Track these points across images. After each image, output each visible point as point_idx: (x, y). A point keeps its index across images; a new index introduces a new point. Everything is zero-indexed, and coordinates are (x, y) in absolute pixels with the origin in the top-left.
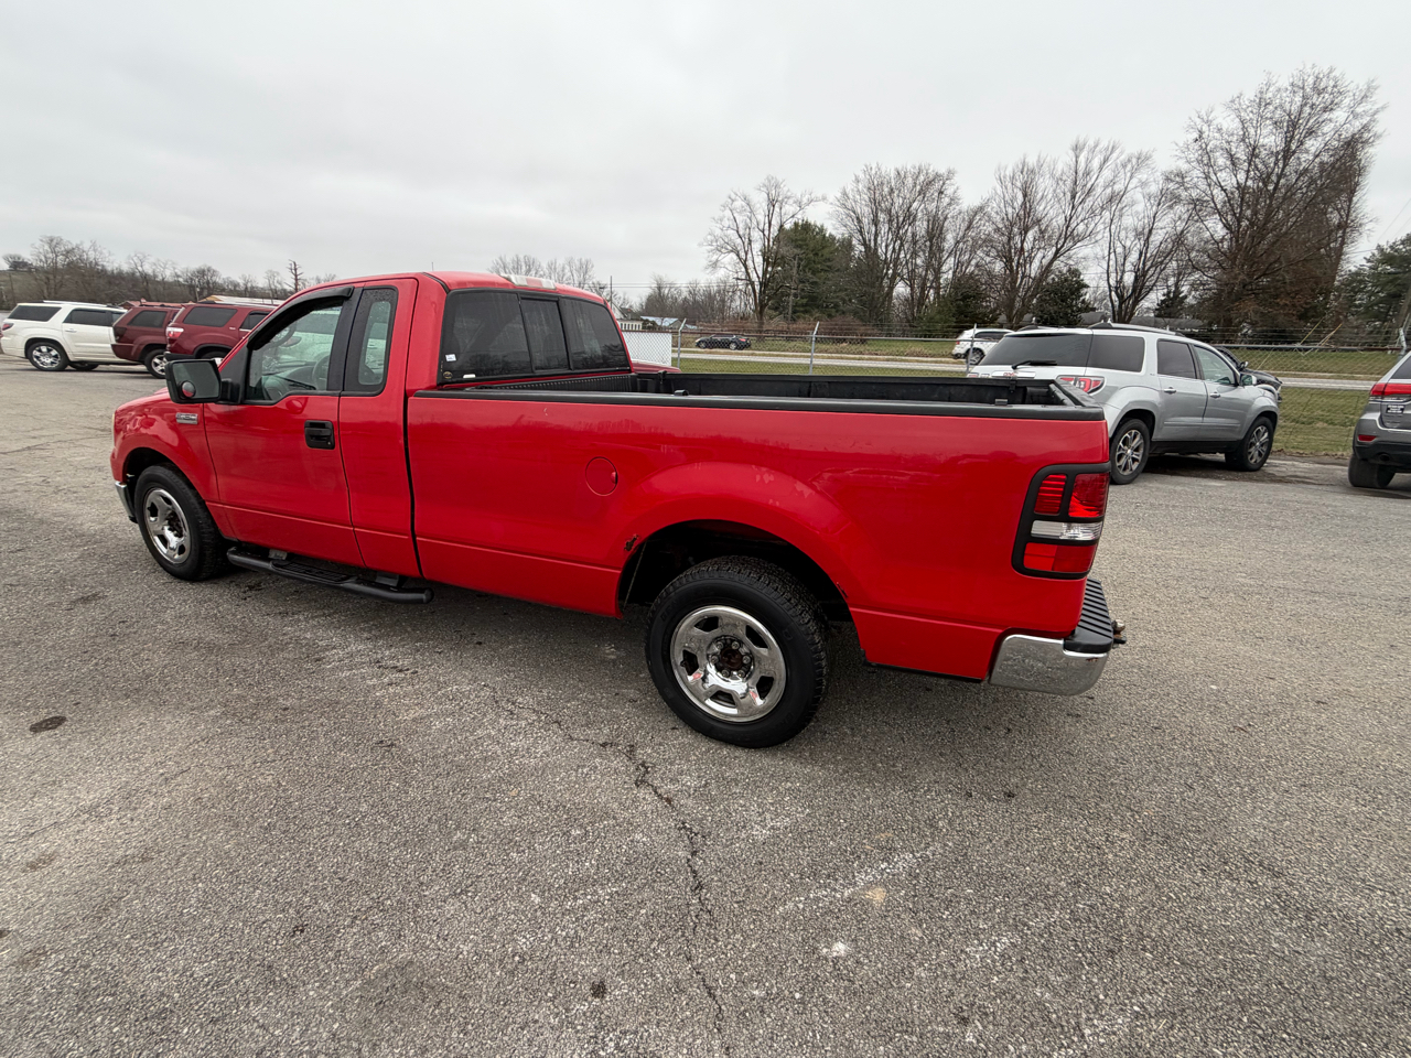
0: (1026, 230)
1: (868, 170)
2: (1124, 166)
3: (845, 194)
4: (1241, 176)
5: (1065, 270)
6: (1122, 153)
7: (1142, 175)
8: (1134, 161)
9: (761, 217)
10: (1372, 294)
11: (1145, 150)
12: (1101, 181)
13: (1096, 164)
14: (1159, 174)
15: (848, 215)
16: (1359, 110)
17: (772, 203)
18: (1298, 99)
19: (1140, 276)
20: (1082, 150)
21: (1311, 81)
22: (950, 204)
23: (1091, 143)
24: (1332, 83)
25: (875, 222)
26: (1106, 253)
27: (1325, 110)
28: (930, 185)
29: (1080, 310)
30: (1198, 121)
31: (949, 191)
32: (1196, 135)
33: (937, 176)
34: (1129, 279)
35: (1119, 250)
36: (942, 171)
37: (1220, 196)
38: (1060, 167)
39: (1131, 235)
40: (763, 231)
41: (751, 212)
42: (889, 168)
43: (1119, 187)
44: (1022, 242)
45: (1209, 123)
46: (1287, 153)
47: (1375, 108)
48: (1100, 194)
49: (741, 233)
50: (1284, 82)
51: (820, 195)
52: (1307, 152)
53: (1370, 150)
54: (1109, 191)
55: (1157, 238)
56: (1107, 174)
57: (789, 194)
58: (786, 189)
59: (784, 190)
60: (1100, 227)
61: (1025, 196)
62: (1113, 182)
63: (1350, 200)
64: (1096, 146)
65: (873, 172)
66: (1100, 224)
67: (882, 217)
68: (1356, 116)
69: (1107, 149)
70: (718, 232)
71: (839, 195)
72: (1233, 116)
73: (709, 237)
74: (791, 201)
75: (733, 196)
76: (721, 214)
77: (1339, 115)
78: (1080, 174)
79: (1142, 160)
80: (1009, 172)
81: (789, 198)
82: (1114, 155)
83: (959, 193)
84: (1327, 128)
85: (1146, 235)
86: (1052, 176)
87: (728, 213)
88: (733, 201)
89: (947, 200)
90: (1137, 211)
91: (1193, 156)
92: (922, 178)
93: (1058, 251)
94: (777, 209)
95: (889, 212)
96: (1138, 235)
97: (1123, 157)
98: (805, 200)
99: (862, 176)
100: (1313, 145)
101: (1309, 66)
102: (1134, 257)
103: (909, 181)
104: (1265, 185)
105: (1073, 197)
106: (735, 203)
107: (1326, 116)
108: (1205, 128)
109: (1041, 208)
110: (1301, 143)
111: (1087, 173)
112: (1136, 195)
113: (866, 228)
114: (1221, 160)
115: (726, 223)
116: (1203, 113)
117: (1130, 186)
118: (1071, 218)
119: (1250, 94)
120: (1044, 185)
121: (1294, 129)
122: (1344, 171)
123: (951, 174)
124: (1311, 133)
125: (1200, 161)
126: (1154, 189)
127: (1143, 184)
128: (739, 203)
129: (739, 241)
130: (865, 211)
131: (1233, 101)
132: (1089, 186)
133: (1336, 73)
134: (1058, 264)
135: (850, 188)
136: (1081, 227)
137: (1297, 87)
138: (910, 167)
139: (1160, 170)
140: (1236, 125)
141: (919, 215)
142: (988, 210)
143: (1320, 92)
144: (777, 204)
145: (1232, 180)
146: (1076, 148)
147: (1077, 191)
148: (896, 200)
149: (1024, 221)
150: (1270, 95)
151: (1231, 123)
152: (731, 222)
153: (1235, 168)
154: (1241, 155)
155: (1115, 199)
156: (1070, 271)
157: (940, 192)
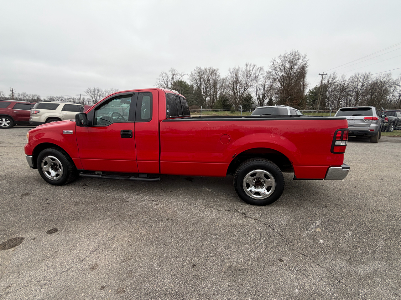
0: (237, 84)
1: (197, 68)
2: (257, 70)
3: (192, 73)
4: (283, 73)
5: (247, 94)
6: (257, 67)
7: (262, 72)
8: (259, 69)
9: (170, 78)
10: (309, 100)
11: (262, 66)
12: (253, 73)
13: (251, 69)
14: (265, 72)
15: (193, 79)
16: (304, 60)
17: (173, 75)
18: (292, 57)
19: (264, 95)
20: (248, 65)
21: (294, 53)
22: (218, 77)
23: (250, 64)
24: (298, 54)
25: (200, 81)
26: (256, 90)
27: (298, 59)
28: (213, 72)
29: (252, 104)
30: (273, 60)
31: (218, 74)
32: (273, 64)
33: (215, 70)
34: (261, 96)
35: (258, 89)
36: (215, 69)
37: (279, 78)
38: (243, 69)
39: (261, 86)
40: (171, 82)
41: (168, 77)
42: (203, 68)
43: (257, 75)
44: (237, 87)
45: (275, 61)
46: (291, 69)
47: (307, 60)
48: (253, 76)
49: (165, 83)
50: (289, 53)
51: (186, 74)
52: (295, 68)
53: (307, 69)
54: (255, 75)
55: (266, 87)
56: (254, 71)
58: (177, 71)
59: (176, 72)
60: (254, 84)
61: (236, 76)
62: (255, 74)
63: (304, 79)
65: (199, 68)
66: (254, 83)
67: (202, 80)
68: (303, 61)
69: (253, 66)
70: (159, 82)
71: (190, 74)
72: (280, 60)
73: (156, 84)
74: (178, 75)
75: (163, 73)
76: (159, 77)
77: (300, 61)
78: (248, 71)
79: (261, 69)
80: (232, 70)
81: (178, 74)
82: (255, 67)
83: (220, 74)
84: (298, 64)
85: (264, 86)
86: (242, 71)
87: (161, 77)
89: (217, 76)
90: (261, 81)
91: (273, 68)
92: (211, 70)
93: (245, 89)
94: (175, 77)
95: (203, 79)
96: (262, 86)
97: (257, 68)
98: (182, 75)
99: (196, 69)
100: (296, 67)
101: (293, 50)
102: (262, 91)
103: (208, 71)
104: (288, 75)
105: (247, 76)
106: (163, 75)
107: (298, 61)
108: (274, 62)
109: (240, 79)
110: (294, 66)
111: (250, 71)
112: (260, 77)
113: (198, 82)
114: (278, 70)
115: (161, 80)
116: (274, 59)
117: (259, 75)
118: (247, 81)
119: (283, 55)
120: (240, 74)
121: (292, 63)
122: (302, 73)
123: (218, 70)
124: (295, 64)
125: (274, 69)
126: (264, 75)
127: (262, 74)
128: (164, 75)
129: (165, 85)
130: (198, 78)
131: (279, 56)
132: (250, 74)
133: (298, 52)
134: (245, 92)
135: (193, 72)
136: (250, 84)
137: (291, 54)
138: (208, 67)
139: (266, 71)
140: (281, 62)
141: (211, 80)
142: (228, 79)
143: (296, 56)
144: (175, 76)
145: (281, 74)
146: (246, 65)
147: (248, 75)
148: (205, 76)
149: (236, 82)
150: (286, 56)
151: (279, 61)
152: (162, 80)
153: (281, 71)
154: (282, 68)
155: (256, 77)
156: (248, 94)
157: (216, 74)
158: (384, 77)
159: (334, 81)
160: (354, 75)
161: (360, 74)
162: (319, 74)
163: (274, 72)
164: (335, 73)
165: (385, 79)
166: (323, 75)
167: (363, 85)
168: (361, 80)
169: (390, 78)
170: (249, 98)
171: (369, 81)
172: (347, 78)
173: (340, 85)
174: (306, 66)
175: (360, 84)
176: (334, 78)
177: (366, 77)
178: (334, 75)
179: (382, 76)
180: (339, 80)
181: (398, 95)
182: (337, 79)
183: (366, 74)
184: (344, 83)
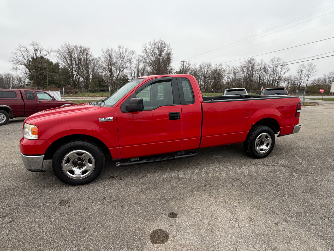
0: (111, 65)
1: (66, 44)
2: (130, 53)
6: (129, 50)
7: (134, 55)
8: (132, 52)
12: (126, 56)
13: (124, 51)
16: (169, 48)
18: (159, 44)
21: (161, 42)
22: (90, 57)
23: (122, 47)
27: (164, 47)
28: (85, 51)
30: (144, 46)
31: (90, 53)
32: (144, 49)
35: (133, 71)
36: (87, 47)
37: (151, 62)
38: (117, 51)
39: (135, 68)
41: (28, 52)
42: (72, 45)
43: (130, 57)
46: (160, 55)
47: (171, 48)
48: (126, 59)
49: (26, 59)
53: (172, 56)
54: (128, 58)
55: (140, 69)
56: (127, 54)
57: (42, 48)
61: (110, 57)
62: (128, 56)
64: (123, 48)
66: (128, 65)
68: (169, 49)
69: (126, 48)
70: (15, 58)
72: (150, 46)
76: (16, 52)
77: (166, 49)
78: (121, 53)
79: (133, 52)
81: (43, 49)
82: (128, 50)
84: (165, 51)
86: (115, 53)
87: (19, 52)
88: (21, 48)
89: (89, 56)
90: (134, 64)
91: (145, 53)
92: (83, 49)
93: (120, 71)
97: (130, 51)
98: (49, 51)
99: (64, 46)
100: (164, 54)
102: (136, 73)
104: (158, 60)
105: (121, 59)
107: (165, 49)
108: (146, 48)
109: (114, 60)
110: (162, 53)
111: (123, 53)
112: (133, 59)
114: (150, 55)
115: (18, 55)
117: (132, 57)
118: (121, 63)
119: (152, 42)
120: (114, 55)
122: (168, 60)
124: (163, 51)
125: (146, 54)
126: (137, 58)
128: (23, 49)
131: (149, 43)
132: (124, 56)
133: (164, 41)
134: (121, 74)
135: (61, 49)
136: (124, 65)
137: (159, 42)
138: (78, 45)
139: (138, 54)
140: (151, 48)
141: (83, 59)
142: (101, 59)
143: (163, 44)
144: (38, 51)
145: (153, 59)
146: (119, 47)
147: (121, 57)
148: (76, 54)
149: (111, 63)
150: (155, 43)
151: (150, 48)
152: (21, 55)
153: (153, 57)
154: (153, 53)
155: (130, 60)
156: (125, 75)
157: (87, 53)
158: (219, 67)
159: (189, 67)
160: (201, 64)
161: (205, 63)
162: (181, 61)
163: (146, 56)
164: (190, 61)
165: (219, 68)
166: (184, 62)
167: (207, 72)
168: (206, 67)
169: (222, 67)
170: (126, 79)
171: (210, 68)
172: (198, 66)
173: (194, 70)
174: (171, 53)
175: (206, 71)
176: (189, 65)
177: (209, 66)
178: (189, 62)
179: (218, 65)
180: (192, 67)
181: (227, 79)
182: (191, 66)
183: (208, 63)
184: (196, 69)
